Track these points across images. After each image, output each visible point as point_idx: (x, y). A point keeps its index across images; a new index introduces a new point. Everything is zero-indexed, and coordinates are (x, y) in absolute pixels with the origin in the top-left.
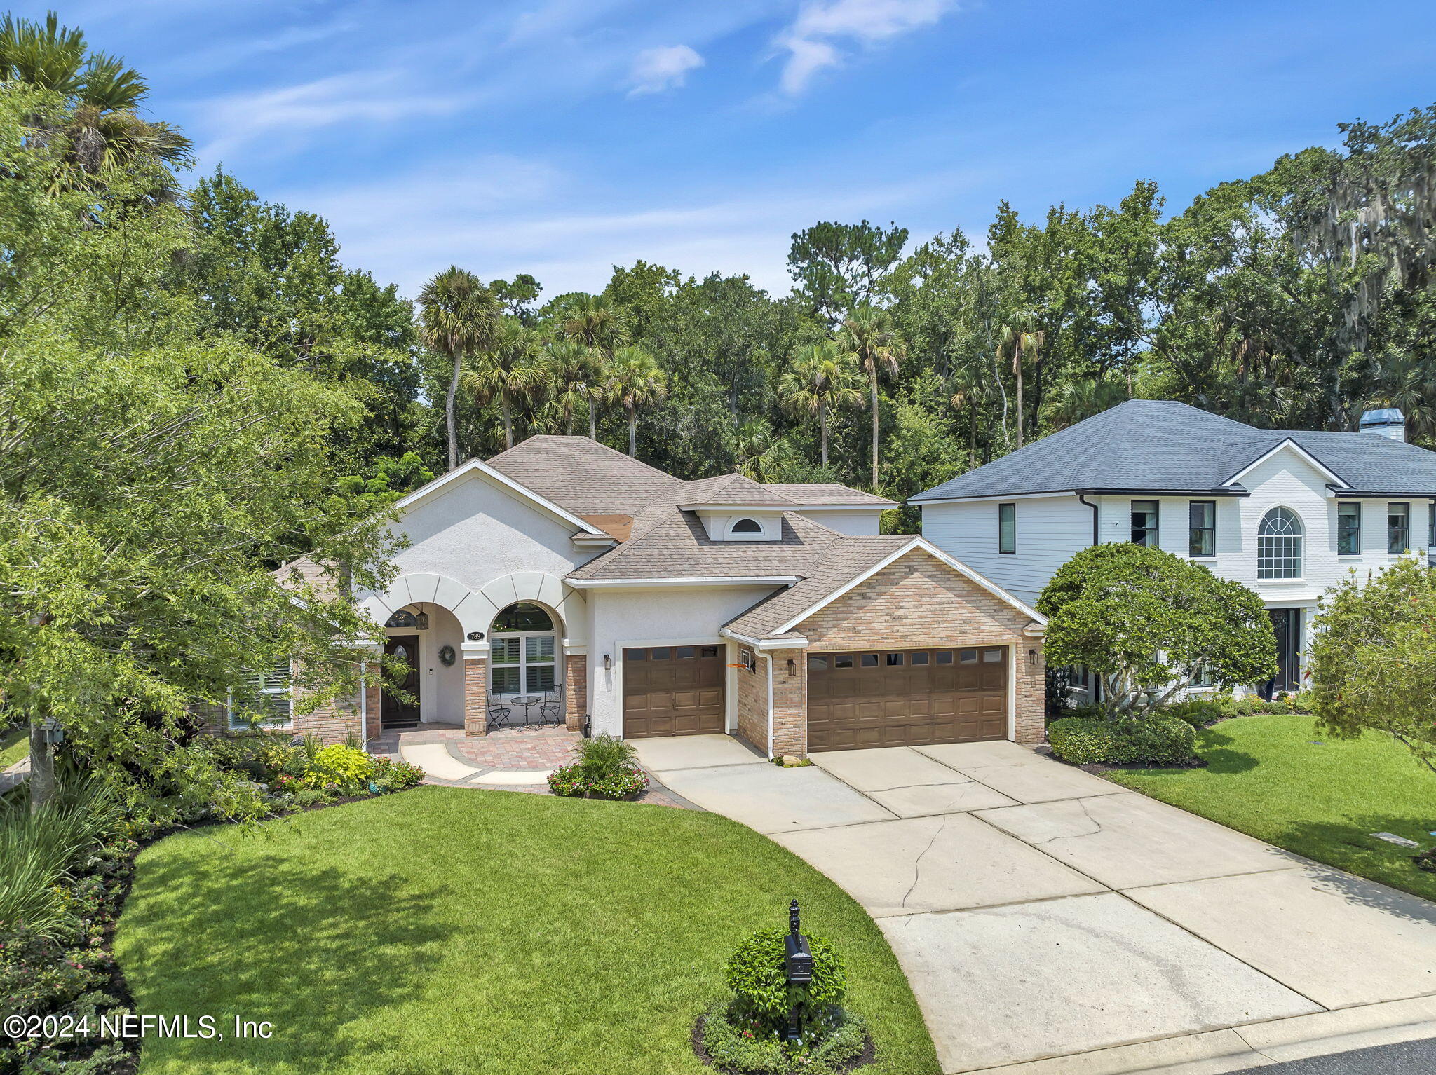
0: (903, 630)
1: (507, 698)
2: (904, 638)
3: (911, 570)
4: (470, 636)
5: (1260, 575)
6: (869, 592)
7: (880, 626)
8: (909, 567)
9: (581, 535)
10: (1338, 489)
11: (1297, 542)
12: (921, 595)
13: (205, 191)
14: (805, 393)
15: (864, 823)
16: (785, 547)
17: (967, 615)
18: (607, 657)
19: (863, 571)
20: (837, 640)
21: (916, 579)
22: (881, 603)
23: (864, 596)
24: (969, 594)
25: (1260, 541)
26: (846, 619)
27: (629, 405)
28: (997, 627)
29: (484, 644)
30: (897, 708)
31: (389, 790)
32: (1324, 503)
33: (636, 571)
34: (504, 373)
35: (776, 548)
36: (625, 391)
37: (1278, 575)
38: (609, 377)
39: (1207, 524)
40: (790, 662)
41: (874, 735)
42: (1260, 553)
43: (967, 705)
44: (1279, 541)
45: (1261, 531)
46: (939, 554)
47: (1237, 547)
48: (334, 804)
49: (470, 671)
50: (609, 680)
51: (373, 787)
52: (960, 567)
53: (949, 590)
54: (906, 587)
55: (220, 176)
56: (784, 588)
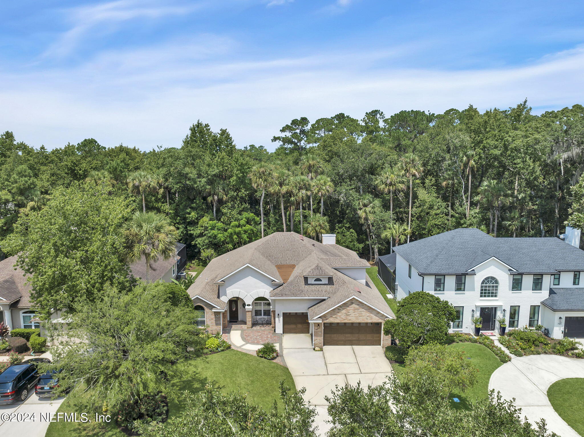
0: (349, 318)
1: (258, 317)
2: (350, 320)
3: (352, 303)
4: (247, 305)
5: (481, 296)
6: (340, 308)
7: (343, 317)
8: (352, 302)
9: (274, 282)
10: (511, 272)
11: (497, 287)
12: (355, 309)
13: (194, 128)
14: (383, 186)
15: (320, 375)
16: (328, 286)
17: (368, 314)
18: (278, 314)
19: (339, 303)
20: (331, 320)
21: (354, 305)
22: (344, 311)
23: (339, 309)
24: (369, 309)
25: (482, 287)
26: (334, 315)
27: (320, 195)
28: (377, 318)
29: (251, 307)
30: (349, 336)
31: (223, 350)
32: (508, 276)
33: (285, 294)
34: (280, 188)
35: (326, 286)
36: (319, 191)
37: (488, 296)
38: (314, 186)
39: (463, 282)
40: (319, 325)
41: (342, 342)
42: (482, 290)
43: (369, 337)
44: (489, 287)
45: (483, 283)
46: (359, 300)
47: (473, 289)
48: (210, 354)
49: (247, 313)
50: (279, 320)
51: (220, 349)
52: (366, 303)
53: (363, 308)
54: (351, 307)
55: (198, 123)
56: (324, 300)
